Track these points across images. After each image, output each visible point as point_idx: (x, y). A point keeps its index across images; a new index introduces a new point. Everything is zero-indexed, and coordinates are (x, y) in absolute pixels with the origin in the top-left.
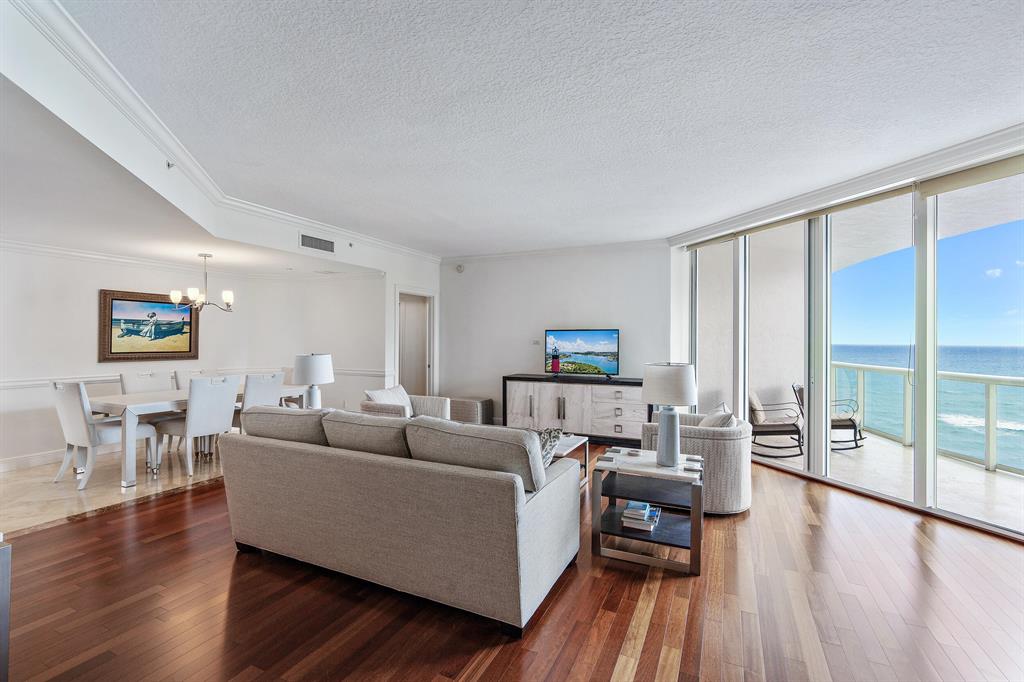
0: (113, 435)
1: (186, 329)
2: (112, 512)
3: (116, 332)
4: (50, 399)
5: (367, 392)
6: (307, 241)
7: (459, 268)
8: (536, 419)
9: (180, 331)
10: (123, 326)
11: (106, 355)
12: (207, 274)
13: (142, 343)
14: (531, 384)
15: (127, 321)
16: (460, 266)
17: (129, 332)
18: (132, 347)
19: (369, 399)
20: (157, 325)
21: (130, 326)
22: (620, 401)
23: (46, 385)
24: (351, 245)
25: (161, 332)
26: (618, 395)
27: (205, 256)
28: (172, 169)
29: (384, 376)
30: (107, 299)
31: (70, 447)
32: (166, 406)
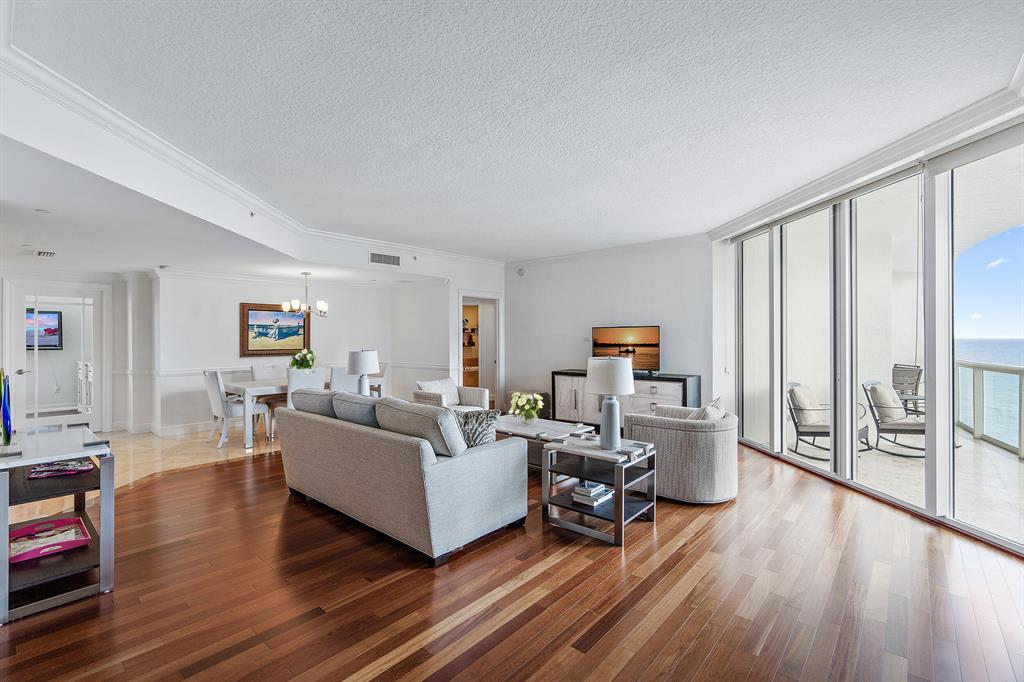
0: (238, 410)
1: (301, 331)
2: (237, 465)
3: (251, 334)
4: (200, 383)
5: (418, 382)
6: (377, 258)
7: (520, 272)
8: (581, 413)
9: (296, 333)
10: (256, 330)
11: (245, 352)
12: (306, 287)
13: (270, 343)
14: (576, 379)
15: (259, 326)
16: (520, 270)
17: (261, 334)
18: (261, 346)
19: (420, 388)
20: (280, 329)
21: (261, 330)
22: (656, 396)
23: (199, 374)
24: (415, 258)
25: (283, 334)
26: (654, 390)
27: (306, 274)
28: (254, 217)
29: (448, 370)
30: (245, 309)
31: (216, 418)
32: (273, 390)
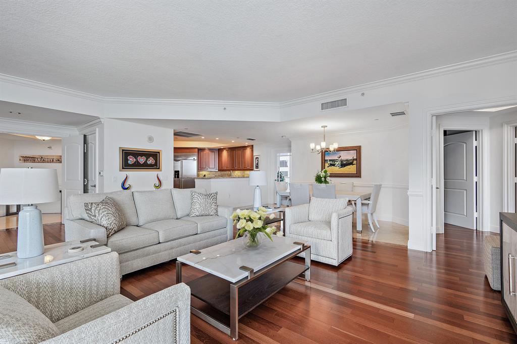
1: (355, 162)
3: (327, 165)
9: (352, 164)
10: (329, 162)
13: (336, 170)
15: (330, 160)
17: (331, 165)
18: (332, 171)
20: (342, 161)
21: (331, 162)
27: (324, 127)
30: (324, 152)
